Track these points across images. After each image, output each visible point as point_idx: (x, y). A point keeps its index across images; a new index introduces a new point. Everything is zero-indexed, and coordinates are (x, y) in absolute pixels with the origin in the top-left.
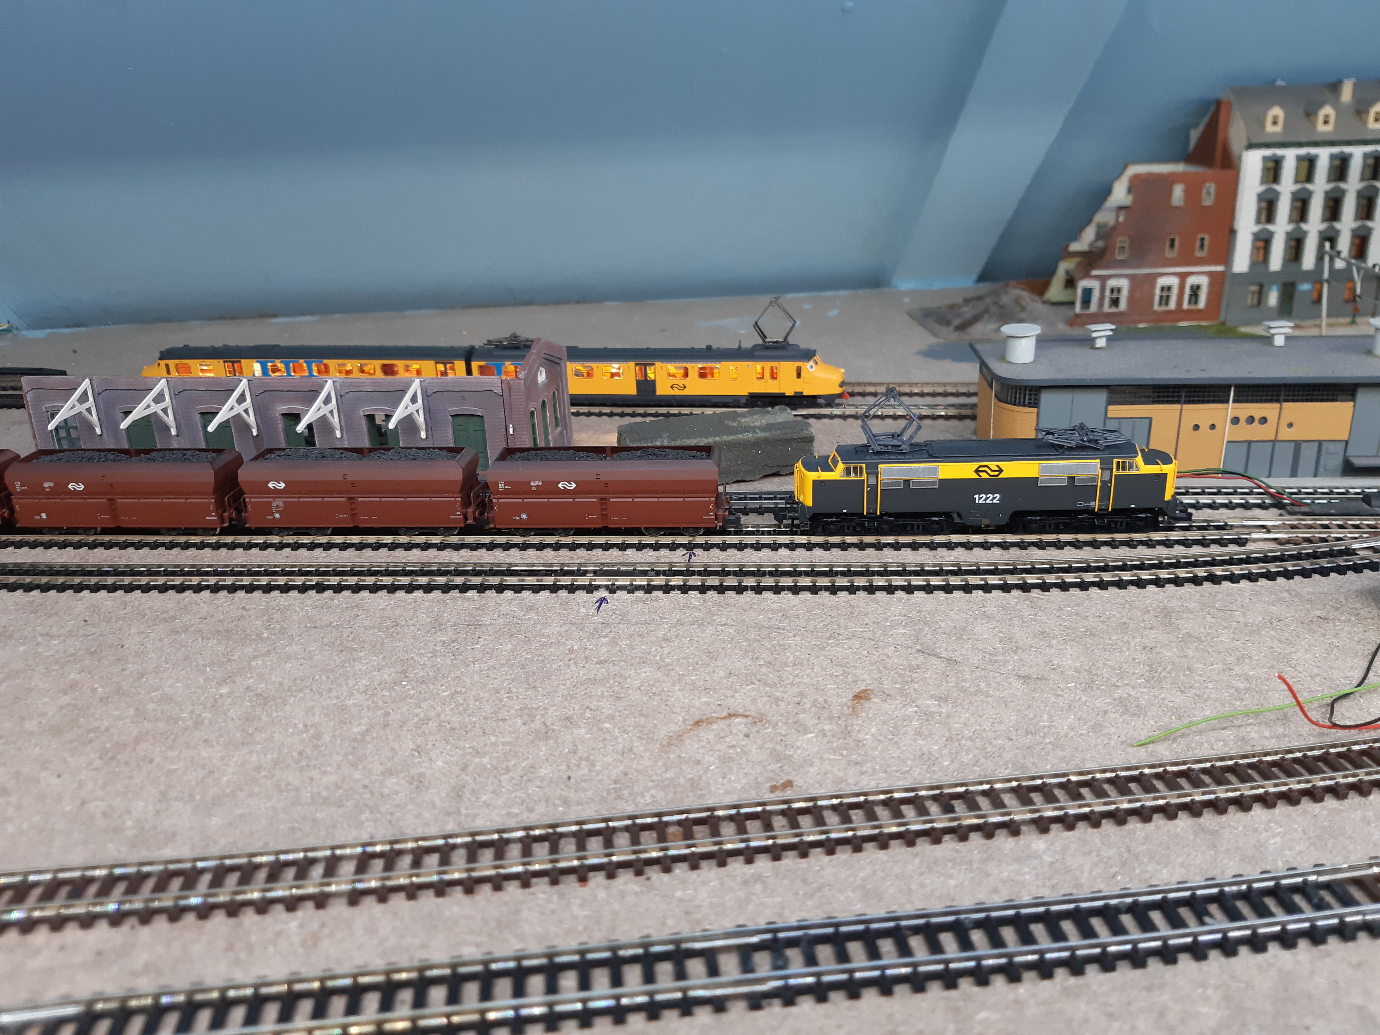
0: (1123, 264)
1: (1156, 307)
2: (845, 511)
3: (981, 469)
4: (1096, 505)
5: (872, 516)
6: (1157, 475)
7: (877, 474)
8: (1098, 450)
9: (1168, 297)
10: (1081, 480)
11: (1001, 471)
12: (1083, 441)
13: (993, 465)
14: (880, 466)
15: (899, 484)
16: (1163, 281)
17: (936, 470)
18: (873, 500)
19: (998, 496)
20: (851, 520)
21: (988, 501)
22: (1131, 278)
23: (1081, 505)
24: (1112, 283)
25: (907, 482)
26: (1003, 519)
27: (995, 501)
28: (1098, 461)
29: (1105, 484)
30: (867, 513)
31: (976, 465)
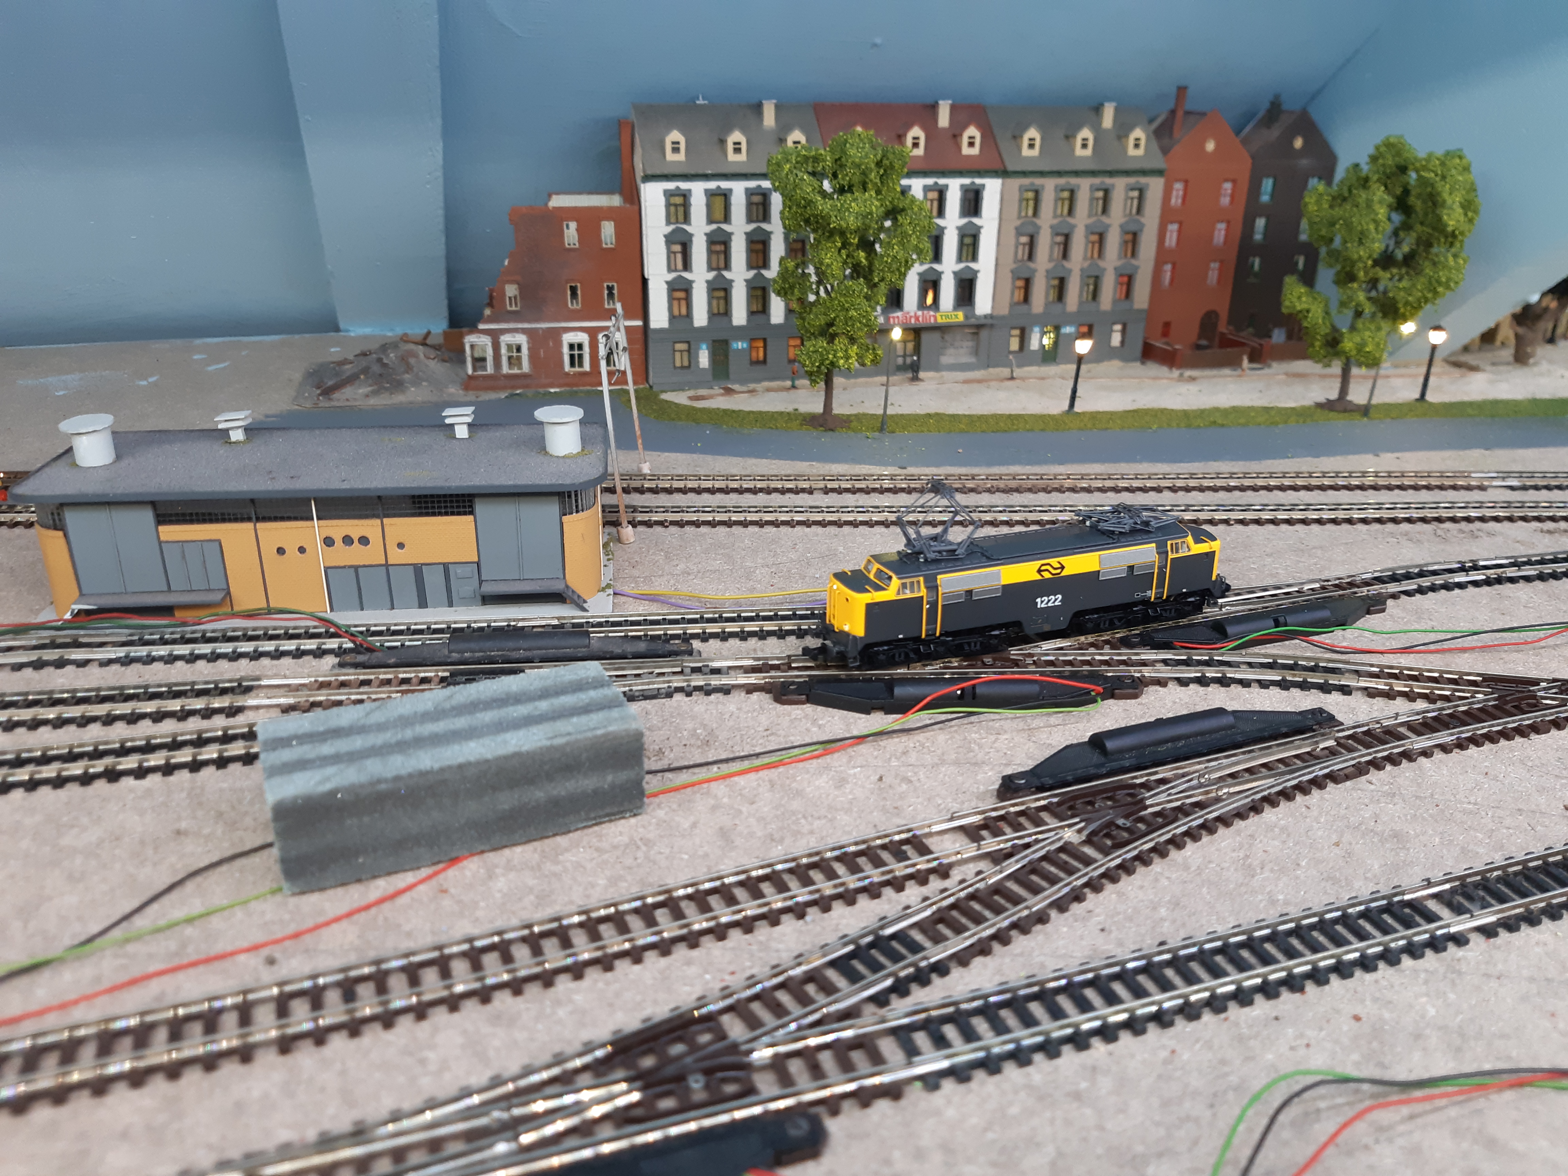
0: (515, 316)
1: (567, 367)
2: (901, 636)
3: (1043, 568)
4: (1152, 594)
5: (931, 638)
6: (1207, 554)
7: (937, 587)
8: (1150, 532)
9: (580, 356)
10: (1141, 567)
11: (1063, 568)
12: (1136, 523)
13: (1054, 562)
14: (939, 577)
15: (959, 596)
16: (568, 338)
17: (998, 575)
18: (932, 619)
19: (1060, 597)
20: (905, 646)
21: (1050, 604)
22: (530, 334)
23: (1138, 596)
24: (505, 339)
25: (969, 593)
26: (1063, 622)
27: (1057, 603)
28: (1154, 545)
29: (1162, 569)
30: (927, 635)
31: (1037, 564)
